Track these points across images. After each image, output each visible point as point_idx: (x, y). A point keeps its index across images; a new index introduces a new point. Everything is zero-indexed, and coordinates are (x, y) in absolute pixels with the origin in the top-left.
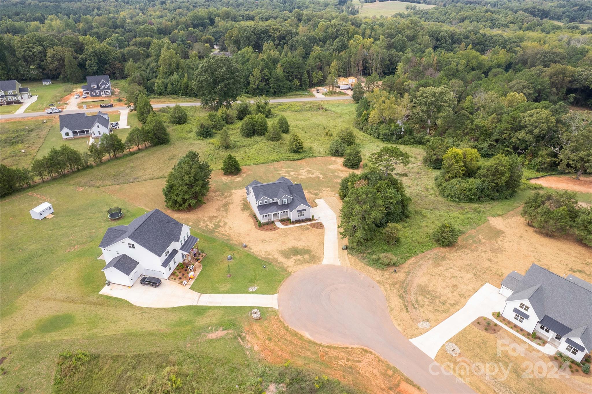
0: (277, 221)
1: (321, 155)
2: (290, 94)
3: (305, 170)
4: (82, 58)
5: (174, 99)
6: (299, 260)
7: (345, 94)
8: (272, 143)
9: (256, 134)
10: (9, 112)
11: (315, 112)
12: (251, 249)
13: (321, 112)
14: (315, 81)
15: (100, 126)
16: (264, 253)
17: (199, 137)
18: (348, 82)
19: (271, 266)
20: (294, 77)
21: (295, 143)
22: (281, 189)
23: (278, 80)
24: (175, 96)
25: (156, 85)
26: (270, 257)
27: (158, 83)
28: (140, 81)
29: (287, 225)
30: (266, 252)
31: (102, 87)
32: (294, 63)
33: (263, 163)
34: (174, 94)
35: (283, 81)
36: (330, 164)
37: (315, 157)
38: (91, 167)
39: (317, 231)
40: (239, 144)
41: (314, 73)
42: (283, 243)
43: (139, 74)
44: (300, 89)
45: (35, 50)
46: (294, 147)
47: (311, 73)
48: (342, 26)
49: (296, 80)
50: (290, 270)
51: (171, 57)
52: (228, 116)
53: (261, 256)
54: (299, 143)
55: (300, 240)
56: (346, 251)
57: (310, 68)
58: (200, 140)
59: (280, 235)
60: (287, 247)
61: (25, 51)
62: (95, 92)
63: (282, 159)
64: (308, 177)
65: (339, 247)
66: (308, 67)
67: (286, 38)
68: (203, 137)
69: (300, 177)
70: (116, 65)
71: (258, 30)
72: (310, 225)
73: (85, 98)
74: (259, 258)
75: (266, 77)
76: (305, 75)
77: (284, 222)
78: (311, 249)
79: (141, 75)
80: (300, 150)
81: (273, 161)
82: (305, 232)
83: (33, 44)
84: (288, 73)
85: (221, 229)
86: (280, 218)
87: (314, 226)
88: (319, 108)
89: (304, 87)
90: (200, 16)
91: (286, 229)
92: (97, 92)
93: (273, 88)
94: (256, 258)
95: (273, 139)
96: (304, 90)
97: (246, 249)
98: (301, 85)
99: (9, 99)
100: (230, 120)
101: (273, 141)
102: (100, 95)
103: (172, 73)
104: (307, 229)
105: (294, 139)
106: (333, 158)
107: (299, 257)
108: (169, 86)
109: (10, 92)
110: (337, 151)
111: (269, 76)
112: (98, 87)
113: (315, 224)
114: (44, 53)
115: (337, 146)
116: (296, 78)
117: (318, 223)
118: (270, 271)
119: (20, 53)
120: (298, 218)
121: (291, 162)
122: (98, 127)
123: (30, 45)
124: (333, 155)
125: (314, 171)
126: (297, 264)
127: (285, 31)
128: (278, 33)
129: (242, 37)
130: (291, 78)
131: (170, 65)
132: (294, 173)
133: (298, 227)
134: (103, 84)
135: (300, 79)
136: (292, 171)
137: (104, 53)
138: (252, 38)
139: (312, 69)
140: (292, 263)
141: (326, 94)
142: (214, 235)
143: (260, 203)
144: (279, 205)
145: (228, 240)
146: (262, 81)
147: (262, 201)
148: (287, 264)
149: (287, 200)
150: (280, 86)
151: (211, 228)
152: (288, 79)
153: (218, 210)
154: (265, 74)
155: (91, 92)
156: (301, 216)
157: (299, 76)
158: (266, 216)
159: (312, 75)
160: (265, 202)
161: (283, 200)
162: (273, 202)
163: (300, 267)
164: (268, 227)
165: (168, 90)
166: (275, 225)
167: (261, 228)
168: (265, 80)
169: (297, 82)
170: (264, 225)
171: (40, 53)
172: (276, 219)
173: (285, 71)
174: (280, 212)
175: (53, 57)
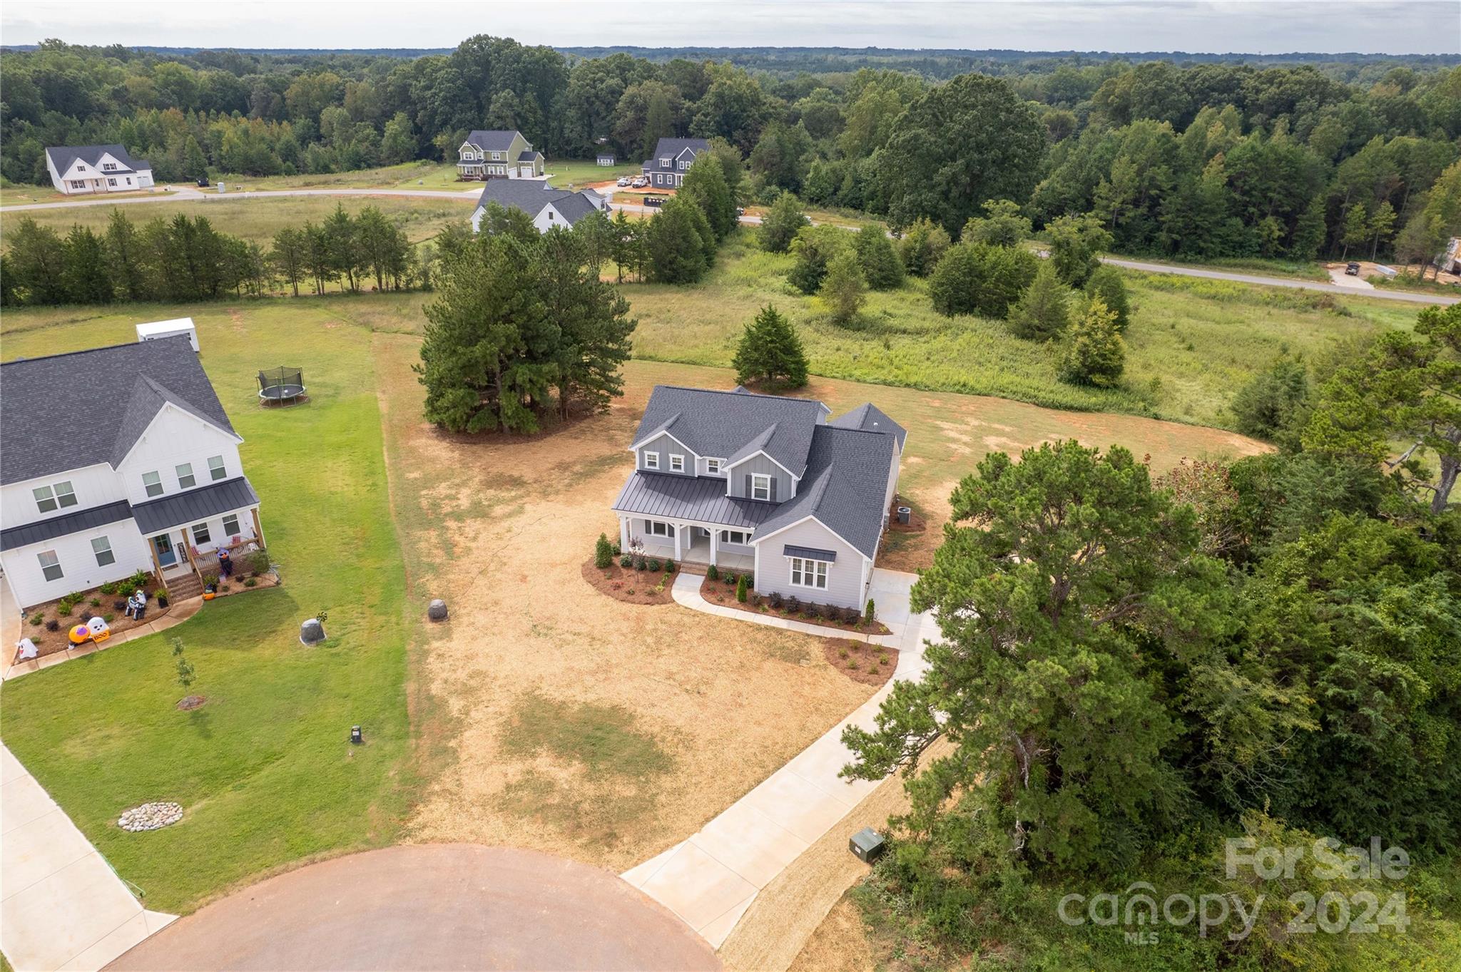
0: (693, 568)
1: (1187, 418)
2: (1232, 261)
4: (688, 109)
5: (846, 216)
6: (547, 786)
8: (1018, 343)
9: (977, 310)
10: (462, 190)
11: (1288, 312)
12: (447, 635)
13: (1316, 315)
14: (1354, 234)
15: (556, 214)
16: (462, 675)
17: (789, 287)
19: (390, 747)
20: (1268, 209)
21: (1085, 339)
22: (773, 427)
23: (1195, 205)
24: (852, 211)
25: (809, 176)
26: (455, 705)
27: (816, 168)
28: (773, 156)
29: (721, 601)
30: (476, 675)
31: (682, 165)
32: (1279, 160)
34: (852, 207)
35: (1213, 212)
37: (1157, 417)
38: (428, 288)
39: (833, 683)
40: (891, 322)
41: (1359, 208)
43: (774, 137)
44: (1279, 255)
45: (604, 86)
46: (1074, 356)
47: (1346, 205)
49: (1270, 220)
51: (880, 108)
52: (926, 249)
53: (423, 682)
54: (1101, 346)
55: (697, 690)
57: (1346, 188)
58: (790, 294)
59: (639, 631)
60: (591, 697)
61: (582, 87)
62: (665, 176)
63: (1002, 392)
66: (1335, 186)
67: (1298, 105)
68: (800, 287)
71: (1204, 80)
72: (833, 643)
74: (411, 687)
75: (1153, 192)
76: (1317, 208)
77: (720, 586)
78: (684, 758)
79: (779, 141)
82: (769, 665)
83: (608, 73)
84: (1244, 193)
85: (473, 526)
86: (713, 562)
87: (842, 654)
88: (1325, 303)
89: (1297, 249)
91: (696, 614)
92: (669, 176)
93: (1170, 231)
94: (398, 680)
95: (1027, 333)
96: (1294, 260)
97: (430, 626)
98: (1286, 241)
99: (491, 169)
101: (1024, 337)
103: (870, 153)
104: (796, 657)
108: (848, 183)
109: (495, 155)
110: (1269, 415)
111: (1166, 186)
112: (674, 162)
113: (857, 647)
114: (616, 93)
115: (1274, 389)
116: (1275, 213)
117: (880, 650)
118: (348, 768)
119: (574, 91)
120: (788, 588)
121: (1033, 409)
122: (551, 216)
123: (600, 74)
128: (1273, 90)
129: (1139, 94)
130: (1251, 209)
133: (759, 628)
134: (687, 157)
135: (1289, 219)
137: (739, 98)
138: (1174, 97)
139: (1356, 193)
140: (496, 786)
141: (1382, 282)
142: (419, 533)
143: (647, 461)
144: (729, 494)
145: (433, 568)
146: (1136, 203)
147: (657, 454)
148: (464, 778)
149: (774, 482)
150: (1197, 227)
151: (447, 509)
152: (1238, 210)
153: (563, 467)
154: (1152, 179)
155: (655, 176)
156: (809, 580)
157: (1287, 209)
158: (660, 528)
159: (1348, 215)
160: (671, 464)
161: (754, 475)
162: (713, 474)
163: (495, 825)
164: (631, 579)
165: (840, 193)
166: (669, 583)
167: (600, 574)
168: (1148, 200)
169: (1275, 227)
170: (623, 566)
171: (613, 92)
172: (695, 557)
173: (1239, 183)
174: (715, 530)
175: (632, 102)
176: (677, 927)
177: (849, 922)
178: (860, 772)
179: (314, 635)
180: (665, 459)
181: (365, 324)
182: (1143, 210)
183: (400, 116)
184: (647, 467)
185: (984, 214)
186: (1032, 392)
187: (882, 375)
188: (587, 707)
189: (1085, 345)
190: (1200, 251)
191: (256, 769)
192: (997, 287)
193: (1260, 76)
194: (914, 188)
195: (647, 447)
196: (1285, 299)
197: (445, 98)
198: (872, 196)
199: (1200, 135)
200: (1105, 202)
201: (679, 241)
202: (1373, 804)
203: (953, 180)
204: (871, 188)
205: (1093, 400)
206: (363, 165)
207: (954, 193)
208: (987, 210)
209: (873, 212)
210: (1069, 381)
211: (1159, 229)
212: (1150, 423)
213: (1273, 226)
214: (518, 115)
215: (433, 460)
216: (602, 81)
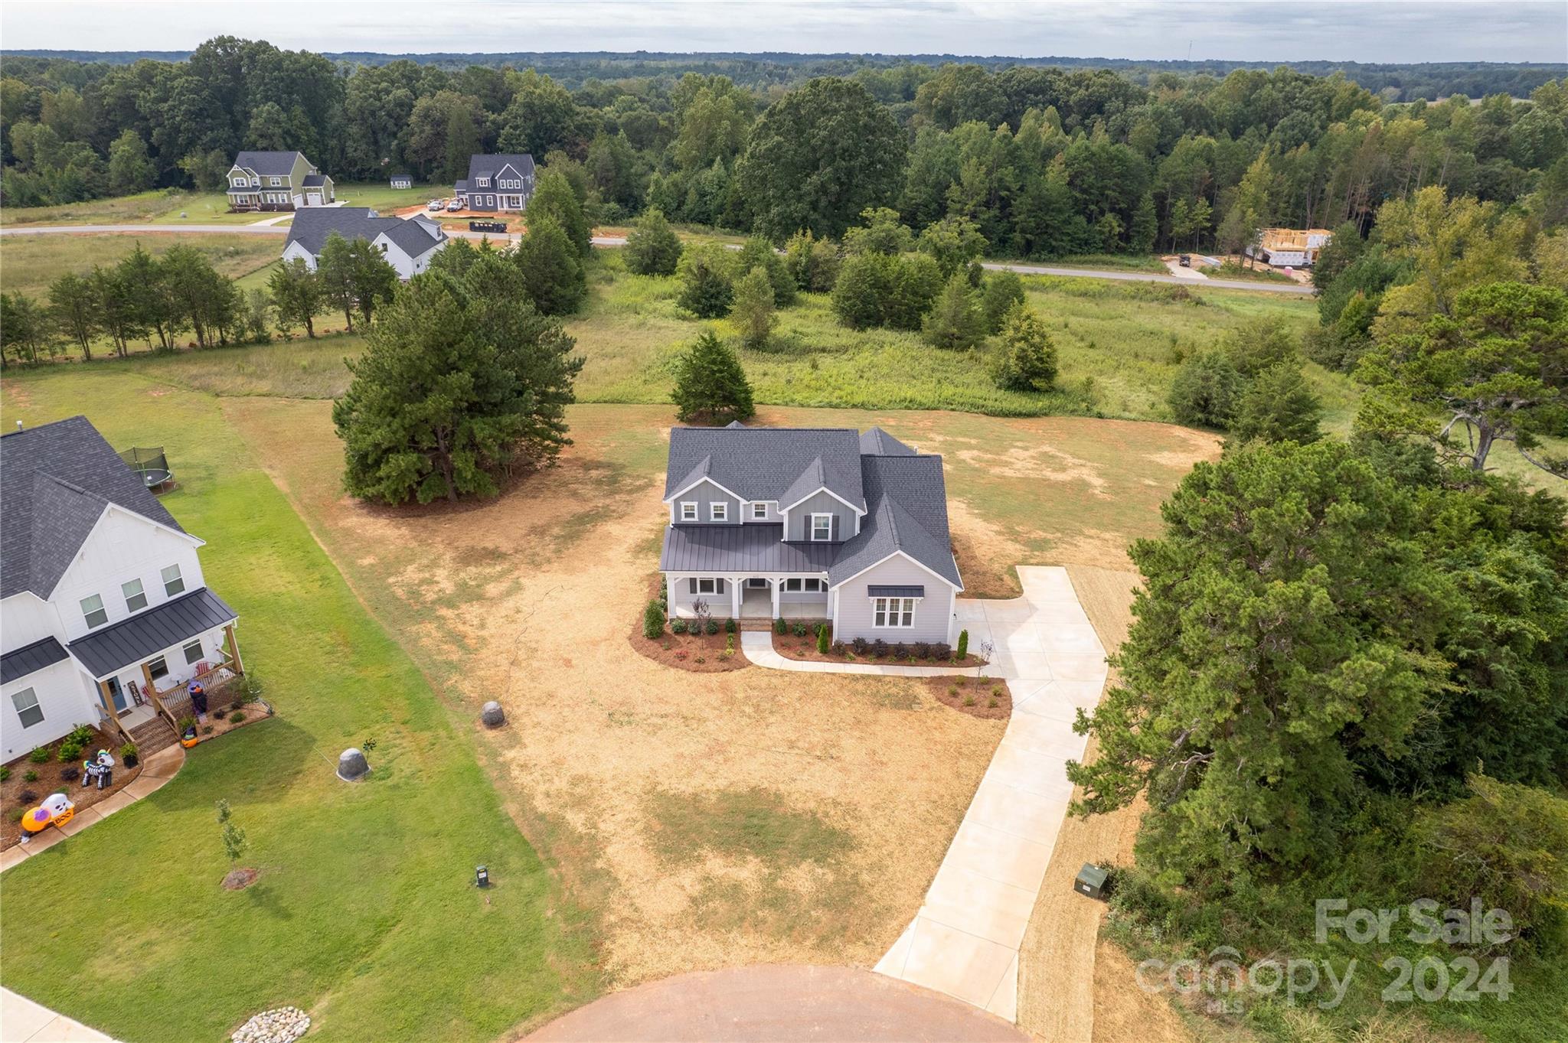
0: (756, 625)
1: (1127, 414)
2: (1082, 258)
3: (1032, 452)
4: (493, 122)
5: (697, 233)
6: (735, 892)
7: (1287, 279)
8: (939, 353)
9: (887, 322)
10: (242, 222)
11: (1155, 304)
12: (515, 741)
13: (1178, 306)
14: (1181, 229)
16: (561, 784)
17: (681, 311)
18: (1304, 242)
19: (528, 883)
20: (1106, 206)
21: (1022, 344)
22: (818, 462)
23: (1044, 205)
24: (701, 227)
25: (651, 190)
26: (576, 820)
27: (657, 182)
28: (608, 171)
29: (801, 657)
30: (576, 781)
31: (503, 184)
32: (1111, 159)
33: (863, 406)
34: (700, 222)
35: (1060, 211)
36: (1159, 449)
37: (1100, 416)
38: (263, 341)
39: (959, 724)
40: (806, 341)
41: (1181, 203)
42: (717, 749)
43: (607, 150)
44: (1121, 251)
45: (390, 97)
46: (1012, 362)
47: (1170, 200)
48: (1307, 82)
49: (1109, 217)
50: (624, 947)
51: (716, 116)
52: (814, 262)
53: (524, 798)
54: (1037, 349)
55: (828, 754)
56: (1101, 907)
57: (1168, 185)
58: (684, 318)
59: (731, 701)
60: (722, 783)
61: (366, 99)
62: (484, 197)
63: (949, 404)
64: (1033, 475)
65: (1057, 862)
66: (1159, 183)
67: (1107, 106)
68: (696, 311)
69: (996, 471)
70: (577, 145)
71: (1020, 82)
72: (935, 682)
73: (453, 210)
74: (511, 808)
75: (1004, 193)
76: (1148, 204)
77: (791, 639)
78: (860, 830)
79: (612, 153)
80: (1036, 382)
81: (910, 404)
82: (885, 715)
83: (393, 82)
84: (1084, 191)
85: (472, 611)
86: (776, 616)
87: (953, 692)
88: (1179, 294)
89: (1135, 243)
90: (882, 82)
91: (783, 674)
92: (489, 196)
93: (1023, 231)
94: (491, 804)
95: (945, 342)
96: (1134, 254)
97: (491, 735)
98: (1126, 237)
99: (271, 197)
100: (819, 280)
101: (942, 347)
102: (494, 209)
103: (710, 164)
104: (907, 702)
105: (1017, 329)
106: (1181, 432)
107: (748, 872)
108: (692, 197)
109: (275, 180)
110: (1204, 404)
111: (1015, 187)
112: (493, 181)
113: (963, 682)
114: (406, 106)
115: (1206, 379)
116: (1112, 210)
117: (985, 681)
118: (493, 918)
119: (354, 103)
120: (873, 632)
121: (984, 419)
123: (384, 85)
124: (1185, 419)
125: (1070, 460)
126: (702, 923)
127: (1104, 85)
128: (1082, 92)
129: (962, 96)
130: (1092, 207)
131: (711, 139)
132: (975, 453)
133: (855, 678)
134: (508, 175)
135: (1125, 216)
136: (969, 447)
137: (551, 108)
138: (995, 99)
139: (1177, 190)
140: (677, 903)
141: (1212, 272)
142: (414, 628)
143: (683, 513)
144: (786, 538)
145: (451, 666)
146: (988, 204)
147: (695, 504)
148: (636, 901)
149: (836, 520)
150: (1047, 226)
151: (431, 596)
152: (1081, 208)
153: (539, 531)
154: (1001, 180)
155: (472, 197)
156: (894, 620)
157: (1123, 205)
158: (707, 586)
159: (1174, 210)
160: (712, 512)
161: (814, 515)
162: (760, 519)
163: (705, 946)
164: (694, 646)
165: (686, 208)
166: (737, 645)
167: (654, 645)
168: (999, 201)
169: (1115, 224)
170: (676, 633)
171: (400, 104)
172: (754, 611)
173: (1078, 182)
174: (776, 579)
175: (426, 116)
176: (963, 1011)
177: (1117, 962)
178: (1092, 806)
179: (357, 769)
180: (704, 509)
181: (205, 389)
182: (994, 212)
183: (128, 134)
184: (684, 519)
185: (864, 223)
186: (981, 402)
187: (822, 397)
188: (724, 796)
189: (1024, 350)
190: (1052, 250)
191: (373, 943)
192: (904, 297)
193: (1068, 79)
194: (782, 198)
195: (683, 498)
196: (1147, 292)
197: (188, 112)
198: (721, 209)
199: (1032, 135)
200: (958, 206)
201: (555, 268)
202: (1494, 751)
203: (823, 189)
204: (718, 201)
205: (1040, 404)
206: (86, 195)
207: (823, 203)
208: (866, 218)
209: (723, 227)
210: (1008, 388)
211: (1012, 230)
212: (1096, 423)
213: (1112, 222)
214: (287, 132)
215: (381, 541)
216: (388, 93)
